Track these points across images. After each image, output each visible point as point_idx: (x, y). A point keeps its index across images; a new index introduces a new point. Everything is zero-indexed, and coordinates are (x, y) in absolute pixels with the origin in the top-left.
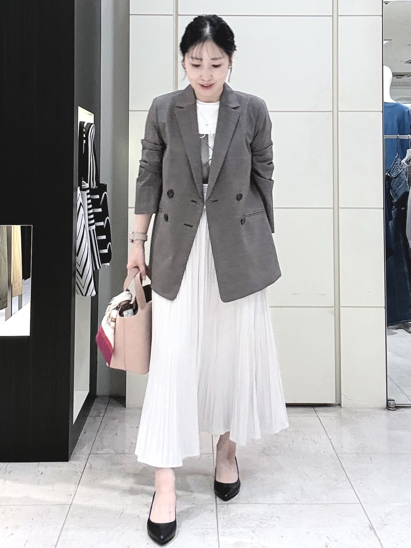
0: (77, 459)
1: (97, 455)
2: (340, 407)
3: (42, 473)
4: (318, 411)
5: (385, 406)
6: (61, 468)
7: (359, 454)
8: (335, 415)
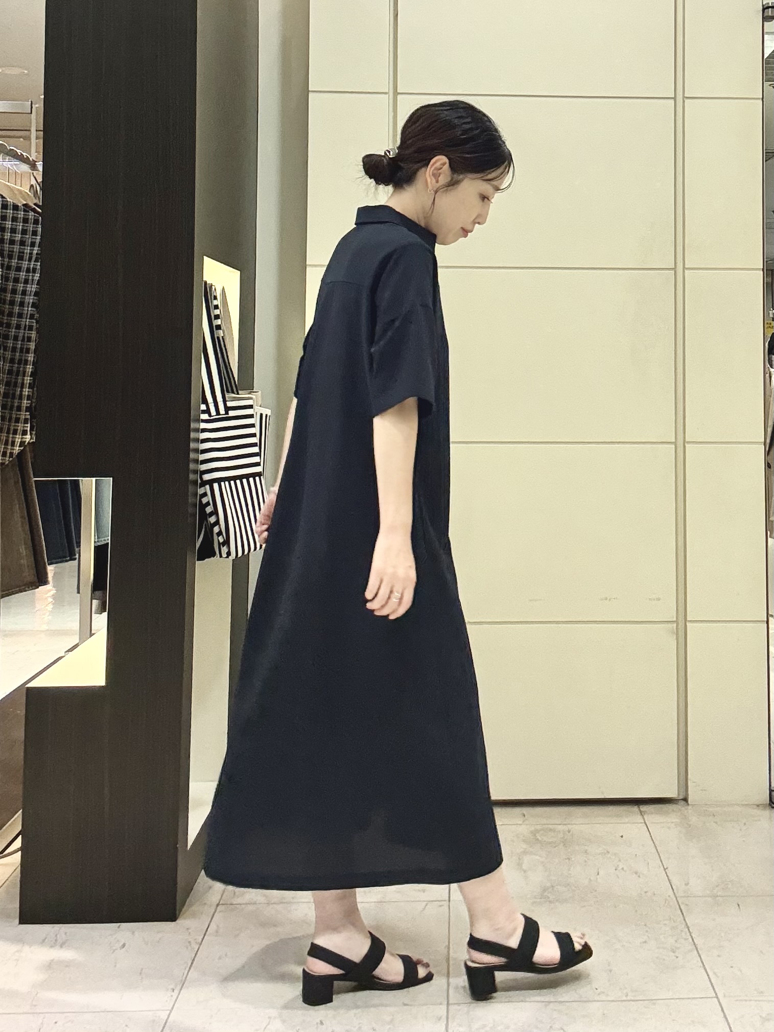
0: (194, 915)
1: (233, 907)
2: (687, 804)
3: (124, 945)
4: (644, 814)
5: (768, 802)
6: (160, 935)
7: (717, 896)
8: (678, 820)
